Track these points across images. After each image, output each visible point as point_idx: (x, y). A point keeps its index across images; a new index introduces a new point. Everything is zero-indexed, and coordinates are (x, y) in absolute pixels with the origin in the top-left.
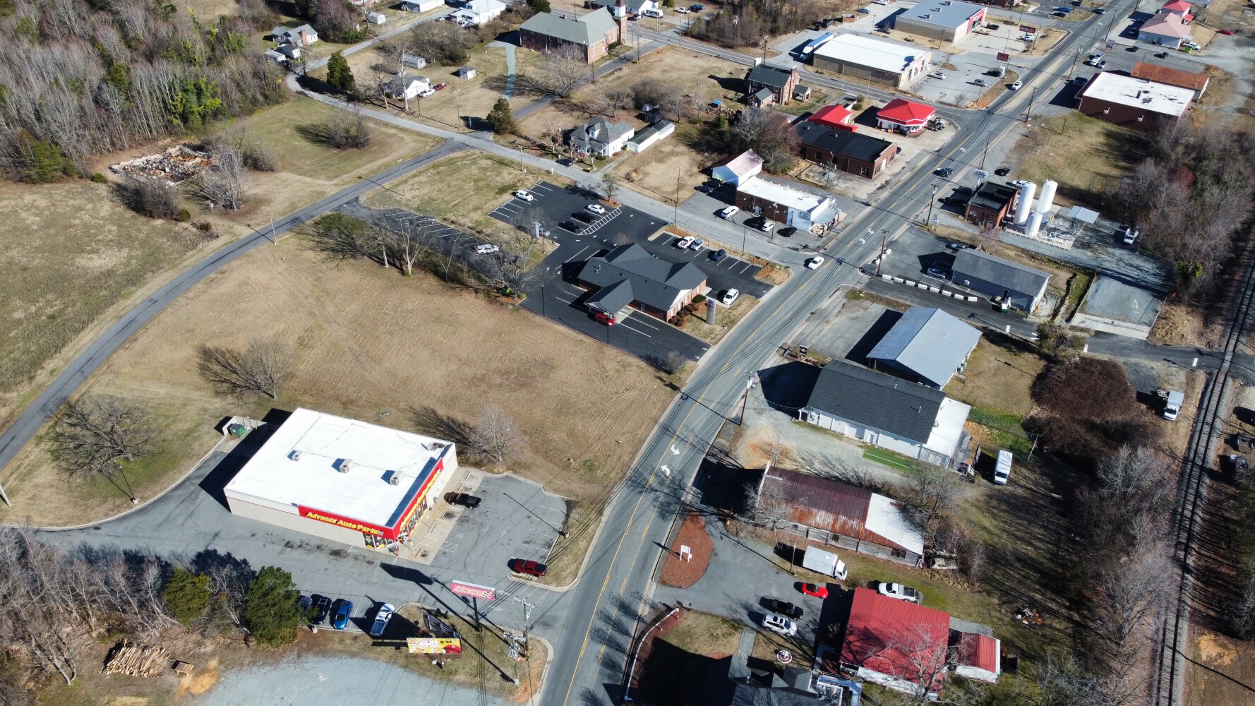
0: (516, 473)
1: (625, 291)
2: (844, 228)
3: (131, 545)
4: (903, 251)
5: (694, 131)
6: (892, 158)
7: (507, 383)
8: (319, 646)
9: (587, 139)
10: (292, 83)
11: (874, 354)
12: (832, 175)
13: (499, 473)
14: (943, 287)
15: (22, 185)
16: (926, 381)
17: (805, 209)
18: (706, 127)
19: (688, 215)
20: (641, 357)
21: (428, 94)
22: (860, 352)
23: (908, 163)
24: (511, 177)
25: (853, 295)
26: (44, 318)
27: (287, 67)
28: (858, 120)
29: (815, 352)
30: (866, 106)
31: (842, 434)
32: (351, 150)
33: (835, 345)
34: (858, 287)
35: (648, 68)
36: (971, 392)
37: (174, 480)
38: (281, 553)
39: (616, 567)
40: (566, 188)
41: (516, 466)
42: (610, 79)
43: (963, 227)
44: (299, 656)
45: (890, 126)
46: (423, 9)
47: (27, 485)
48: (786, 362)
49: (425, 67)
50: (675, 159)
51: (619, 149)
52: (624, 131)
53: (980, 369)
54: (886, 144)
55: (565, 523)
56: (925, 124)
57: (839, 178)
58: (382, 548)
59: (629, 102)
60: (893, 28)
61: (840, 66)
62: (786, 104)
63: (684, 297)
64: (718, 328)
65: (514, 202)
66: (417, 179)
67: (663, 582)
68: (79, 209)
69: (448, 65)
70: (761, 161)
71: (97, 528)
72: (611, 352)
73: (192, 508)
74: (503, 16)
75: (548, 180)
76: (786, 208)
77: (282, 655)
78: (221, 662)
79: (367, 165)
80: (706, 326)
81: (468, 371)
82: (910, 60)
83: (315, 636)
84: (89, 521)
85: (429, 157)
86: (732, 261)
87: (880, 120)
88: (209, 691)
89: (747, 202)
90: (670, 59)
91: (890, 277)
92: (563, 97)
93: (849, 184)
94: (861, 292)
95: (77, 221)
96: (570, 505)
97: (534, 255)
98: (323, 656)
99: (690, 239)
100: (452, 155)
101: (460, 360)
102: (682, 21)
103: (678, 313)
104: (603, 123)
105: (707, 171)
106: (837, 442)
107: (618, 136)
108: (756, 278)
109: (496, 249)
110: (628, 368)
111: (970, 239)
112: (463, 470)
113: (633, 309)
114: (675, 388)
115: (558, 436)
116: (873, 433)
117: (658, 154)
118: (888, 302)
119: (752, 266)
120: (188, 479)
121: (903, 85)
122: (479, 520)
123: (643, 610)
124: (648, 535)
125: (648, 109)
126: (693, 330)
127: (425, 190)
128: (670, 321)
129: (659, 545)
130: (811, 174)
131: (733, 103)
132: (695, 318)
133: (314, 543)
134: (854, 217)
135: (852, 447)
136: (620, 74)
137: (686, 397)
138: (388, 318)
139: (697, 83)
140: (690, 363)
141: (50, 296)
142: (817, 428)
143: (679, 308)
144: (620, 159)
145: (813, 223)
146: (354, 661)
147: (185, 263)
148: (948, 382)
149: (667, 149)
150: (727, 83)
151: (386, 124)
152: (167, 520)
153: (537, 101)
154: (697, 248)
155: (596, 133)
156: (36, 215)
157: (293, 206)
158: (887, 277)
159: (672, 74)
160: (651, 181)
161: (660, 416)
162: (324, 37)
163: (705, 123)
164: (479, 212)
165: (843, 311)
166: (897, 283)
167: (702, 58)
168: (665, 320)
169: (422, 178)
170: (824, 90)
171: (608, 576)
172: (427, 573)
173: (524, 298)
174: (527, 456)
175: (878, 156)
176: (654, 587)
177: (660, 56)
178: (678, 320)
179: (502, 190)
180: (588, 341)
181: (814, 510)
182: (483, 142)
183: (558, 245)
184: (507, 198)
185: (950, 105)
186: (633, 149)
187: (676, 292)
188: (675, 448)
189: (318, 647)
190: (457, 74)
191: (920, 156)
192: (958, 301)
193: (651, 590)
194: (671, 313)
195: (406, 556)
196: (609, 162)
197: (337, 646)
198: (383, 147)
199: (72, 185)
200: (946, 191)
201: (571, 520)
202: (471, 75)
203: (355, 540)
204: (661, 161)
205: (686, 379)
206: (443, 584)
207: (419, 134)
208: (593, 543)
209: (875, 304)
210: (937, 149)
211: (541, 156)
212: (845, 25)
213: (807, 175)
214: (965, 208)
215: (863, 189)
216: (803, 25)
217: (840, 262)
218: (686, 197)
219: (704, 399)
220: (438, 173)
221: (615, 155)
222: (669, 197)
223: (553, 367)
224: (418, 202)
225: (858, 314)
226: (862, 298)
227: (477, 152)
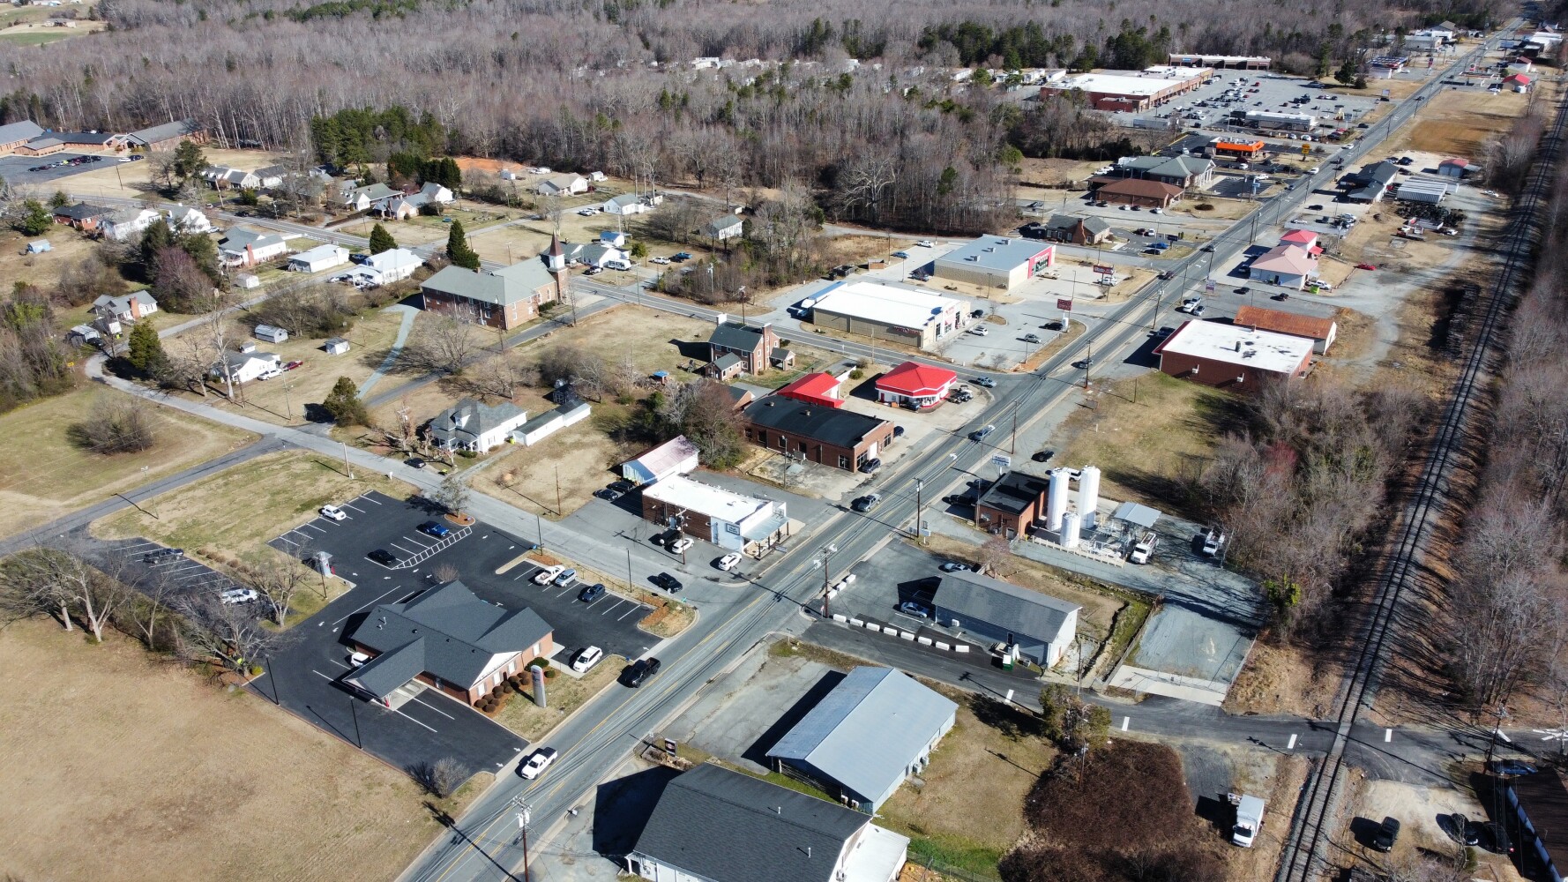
1: (415, 655)
2: (795, 545)
4: (875, 578)
5: (623, 413)
6: (887, 442)
7: (162, 823)
9: (451, 429)
10: (94, 366)
11: (778, 749)
12: (797, 468)
14: (922, 631)
16: (852, 794)
17: (734, 521)
18: (639, 407)
19: (570, 533)
20: (408, 770)
21: (271, 375)
22: (758, 751)
23: (911, 447)
24: (328, 485)
25: (782, 649)
27: (96, 346)
28: (855, 393)
29: (691, 747)
30: (868, 374)
32: (121, 455)
33: (731, 733)
34: (791, 636)
35: (586, 333)
36: (927, 810)
40: (407, 500)
42: (527, 348)
43: (972, 537)
45: (894, 398)
46: (315, 267)
48: (642, 766)
49: (287, 341)
50: (576, 452)
51: (500, 441)
52: (508, 416)
53: (950, 767)
54: (874, 422)
56: (944, 393)
57: (807, 472)
59: (535, 377)
60: (932, 274)
61: (849, 322)
62: (760, 373)
63: (501, 664)
64: (550, 710)
65: (316, 523)
66: (190, 494)
69: (317, 337)
70: (696, 453)
72: (362, 760)
74: (415, 275)
75: (380, 488)
76: (707, 518)
79: (133, 473)
80: (533, 709)
81: (108, 804)
82: (937, 311)
85: (224, 462)
86: (614, 599)
87: (881, 391)
89: (661, 511)
90: (620, 320)
91: (843, 618)
92: (452, 374)
93: (821, 480)
94: (794, 644)
97: (304, 599)
99: (553, 572)
100: (260, 458)
101: (104, 785)
102: (652, 274)
103: (495, 690)
104: (474, 406)
105: (617, 469)
107: (497, 422)
108: (640, 626)
109: (253, 594)
110: (377, 789)
111: (974, 554)
113: (425, 685)
114: (446, 820)
117: (556, 447)
118: (833, 658)
119: (640, 609)
121: (929, 342)
125: (561, 385)
126: (509, 717)
127: (192, 510)
128: (476, 704)
130: (770, 468)
131: (687, 375)
132: (520, 697)
134: (815, 528)
136: (546, 341)
137: (460, 838)
138: (26, 714)
139: (646, 348)
140: (482, 775)
143: (498, 681)
144: (497, 456)
145: (746, 541)
148: (891, 790)
149: (570, 440)
150: (688, 349)
151: (192, 418)
153: (420, 379)
154: (563, 583)
155: (465, 421)
158: (839, 618)
159: (616, 339)
160: (530, 486)
162: (164, 306)
163: (640, 401)
164: (257, 540)
165: (760, 676)
166: (853, 627)
167: (664, 317)
168: (469, 703)
169: (199, 493)
170: (817, 354)
173: (260, 673)
175: (860, 439)
177: (609, 316)
178: (489, 703)
179: (306, 506)
180: (330, 741)
182: (314, 438)
183: (353, 585)
184: (310, 516)
185: (988, 368)
186: (521, 441)
187: (488, 656)
190: (324, 349)
191: (931, 437)
192: (942, 652)
194: (479, 689)
196: (480, 460)
198: (171, 446)
200: (958, 486)
202: (340, 348)
204: (556, 455)
205: (466, 805)
207: (231, 430)
209: (812, 663)
210: (957, 427)
211: (389, 455)
212: (872, 272)
213: (762, 470)
214: (973, 509)
215: (840, 486)
216: (815, 273)
217: (778, 596)
218: (576, 506)
219: (485, 840)
220: (226, 484)
221: (493, 449)
222: (551, 507)
223: (251, 792)
224: (173, 527)
225: (782, 679)
226: (795, 653)
227: (299, 451)
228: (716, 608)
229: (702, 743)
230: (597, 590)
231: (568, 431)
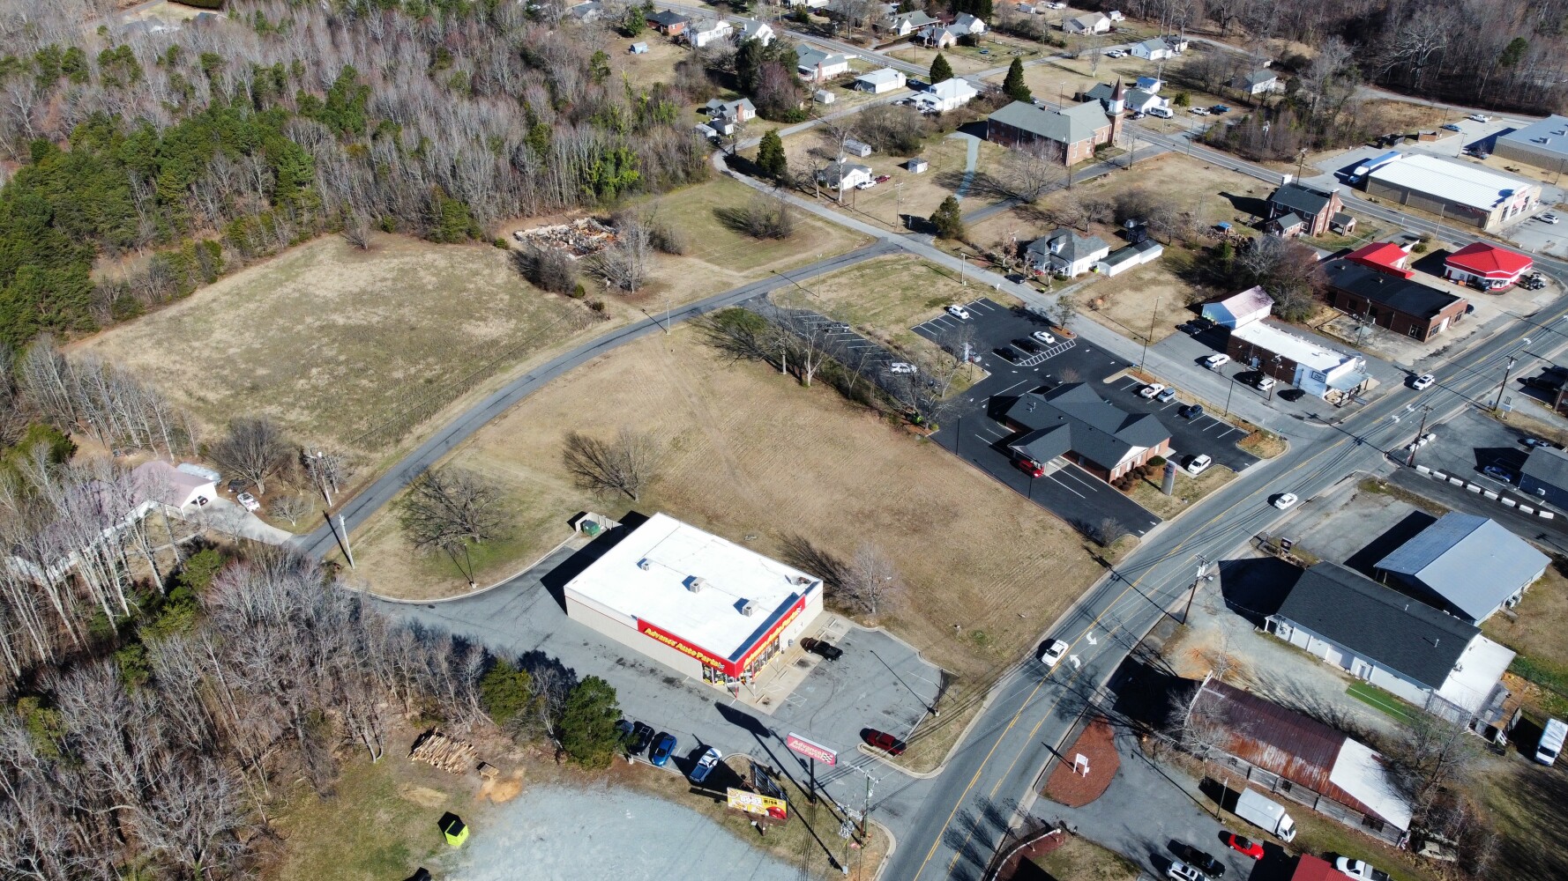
0: (889, 629)
1: (1062, 437)
2: (1372, 400)
3: (460, 631)
4: (1454, 439)
5: (1187, 257)
6: (1458, 318)
8: (633, 779)
9: (1047, 253)
10: (718, 162)
11: (1385, 563)
12: (1367, 331)
13: (869, 626)
14: (1503, 493)
15: (426, 243)
16: (1454, 609)
17: (1320, 369)
18: (1205, 254)
19: (1162, 358)
20: (1068, 520)
21: (868, 186)
22: (1365, 559)
23: (1482, 327)
24: (946, 289)
25: (1370, 486)
26: (421, 381)
27: (716, 144)
28: (1417, 265)
29: (1302, 550)
30: (1431, 248)
31: (1322, 659)
32: (768, 240)
33: (1333, 544)
34: (1379, 477)
35: (1142, 177)
36: (1522, 636)
37: (517, 570)
38: (611, 669)
39: (990, 763)
40: (1012, 309)
41: (891, 622)
42: (1089, 185)
43: (1550, 419)
44: (609, 785)
45: (1462, 278)
46: (879, 89)
47: (374, 550)
48: (1259, 555)
49: (870, 156)
50: (1155, 288)
51: (1086, 270)
52: (1096, 248)
53: (1540, 608)
54: (1450, 298)
55: (937, 699)
56: (1515, 279)
57: (1377, 336)
58: (720, 686)
59: (1108, 215)
60: (1490, 152)
61: (1404, 195)
62: (1318, 235)
63: (1135, 455)
64: (1176, 500)
65: (945, 318)
66: (837, 280)
67: (1046, 795)
68: (476, 273)
69: (897, 155)
70: (1271, 302)
71: (431, 606)
72: (1032, 508)
73: (529, 603)
74: (970, 104)
75: (990, 297)
76: (1294, 364)
77: (591, 781)
78: (527, 774)
79: (782, 258)
80: (1160, 495)
81: (856, 505)
82: (1506, 194)
83: (630, 768)
84: (425, 597)
85: (855, 257)
86: (1209, 421)
87: (1449, 268)
88: (510, 801)
89: (1242, 351)
90: (1171, 168)
91: (1427, 470)
92: (1026, 202)
93: (1390, 345)
94: (1382, 483)
95: (472, 286)
96: (947, 680)
97: (956, 381)
98: (635, 791)
99: (1158, 388)
100: (882, 257)
101: (848, 490)
102: (1196, 124)
103: (1126, 475)
104: (1069, 236)
105: (1196, 308)
106: (1312, 667)
107: (1087, 253)
108: (1239, 446)
109: (914, 368)
110: (1050, 531)
111: (1555, 435)
112: (829, 615)
113: (1068, 462)
114: (1105, 564)
115: (947, 596)
116: (1364, 663)
117: (1135, 281)
118: (1419, 501)
119: (1236, 431)
120: (530, 572)
121: (1493, 225)
122: (836, 676)
123: (1016, 822)
124: (1037, 735)
125: (1132, 225)
126: (1142, 498)
127: (844, 294)
128: (1113, 483)
129: (1050, 749)
130: (1339, 327)
131: (1246, 229)
132: (1146, 484)
133: (648, 665)
134: (1389, 387)
135: (1331, 677)
136: (1105, 181)
137: (1117, 578)
138: (775, 430)
139: (1200, 199)
140: (1130, 538)
141: (431, 360)
142: (1287, 645)
143: (1128, 469)
144: (1085, 282)
145: (1329, 388)
146: (667, 804)
147: (570, 343)
148: (1488, 616)
149: (1147, 276)
150: (1240, 203)
151: (813, 216)
152: (501, 611)
153: (995, 204)
154: (1165, 400)
155: (1060, 248)
156: (434, 275)
157: (694, 294)
158: (1423, 470)
159: (1171, 187)
160: (1119, 312)
161: (1080, 595)
162: (762, 113)
163: (1204, 249)
164: (902, 325)
165: (1352, 504)
166: (1436, 479)
167: (1214, 170)
168: (1107, 480)
169: (843, 280)
170: (1375, 223)
171: (979, 773)
172: (766, 724)
173: (937, 429)
174: (906, 612)
175: (1438, 312)
176: (1034, 798)
177: (1160, 163)
178: (1124, 482)
179: (933, 303)
180: (1005, 491)
181: (1262, 744)
182: (920, 245)
183: (989, 374)
184: (938, 312)
185: (1558, 258)
186: (1104, 272)
187: (1126, 447)
188: (1093, 637)
189: (630, 780)
190: (905, 166)
191: (1499, 320)
192: (1525, 514)
193: (1030, 801)
194: (1117, 473)
195: (745, 701)
196: (1070, 284)
197: (652, 784)
198: (805, 239)
199: (474, 248)
200: (1533, 369)
201: (945, 698)
202: (921, 168)
203: (691, 669)
204: (1137, 289)
205: (1122, 555)
206: (782, 741)
207: (849, 230)
208: (968, 729)
209: (1400, 502)
210: (1529, 313)
211: (987, 268)
212: (1421, 144)
213: (1332, 328)
214: (1556, 394)
215: (1409, 353)
216: (1362, 139)
217: (1359, 441)
218: (1162, 336)
219: (1141, 584)
220: (862, 276)
221: (1080, 276)
222: (1140, 333)
223: (956, 515)
224: (833, 306)
225: (1374, 510)
226: (1383, 491)
227: (913, 256)
228: (1306, 443)
229: (1309, 547)
230: (1196, 409)
231: (1145, 267)
